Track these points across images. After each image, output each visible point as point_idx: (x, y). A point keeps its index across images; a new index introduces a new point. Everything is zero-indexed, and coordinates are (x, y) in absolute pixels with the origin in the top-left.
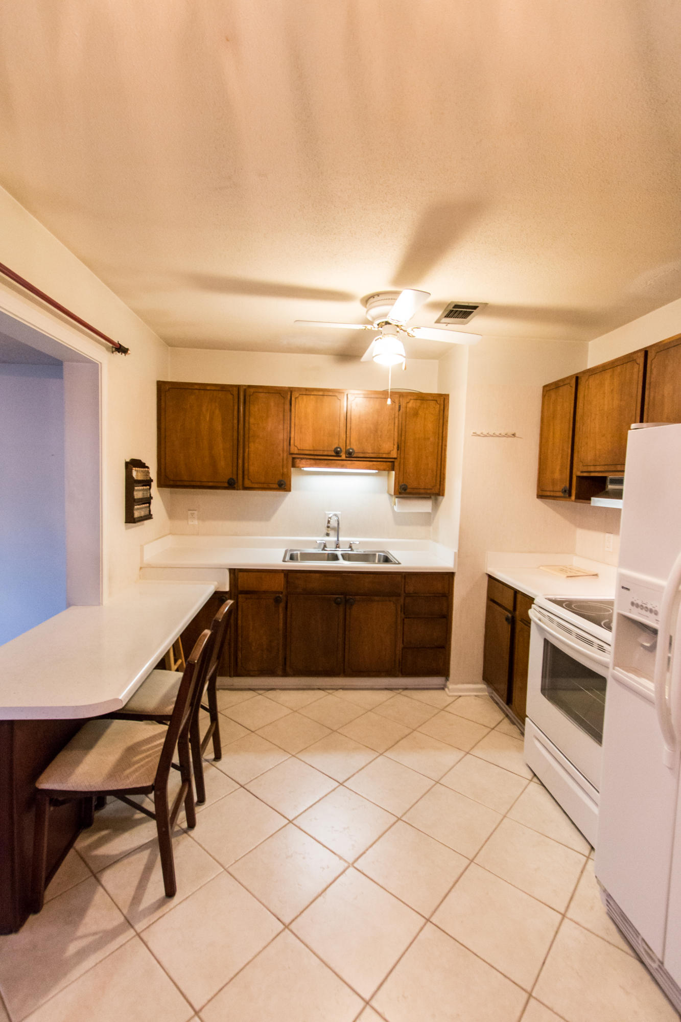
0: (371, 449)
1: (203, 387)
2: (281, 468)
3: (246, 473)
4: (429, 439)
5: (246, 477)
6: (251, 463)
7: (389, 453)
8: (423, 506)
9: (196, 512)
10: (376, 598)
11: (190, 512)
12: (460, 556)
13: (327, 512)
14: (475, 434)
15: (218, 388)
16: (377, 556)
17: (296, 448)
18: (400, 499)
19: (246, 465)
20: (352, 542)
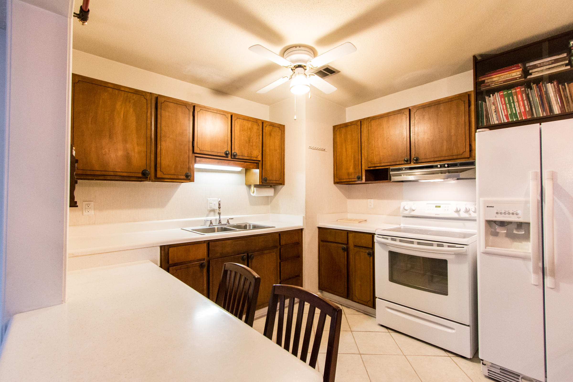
0: (247, 155)
1: (117, 88)
2: (187, 163)
3: (158, 165)
4: (277, 150)
5: (158, 169)
6: (162, 158)
7: (257, 157)
8: (269, 192)
9: (92, 203)
10: (266, 252)
11: (85, 203)
12: (307, 219)
13: (208, 199)
14: (310, 148)
15: (132, 91)
16: (248, 225)
17: (198, 149)
18: (257, 188)
19: (158, 159)
20: (228, 219)
